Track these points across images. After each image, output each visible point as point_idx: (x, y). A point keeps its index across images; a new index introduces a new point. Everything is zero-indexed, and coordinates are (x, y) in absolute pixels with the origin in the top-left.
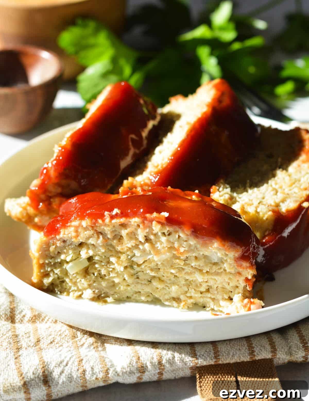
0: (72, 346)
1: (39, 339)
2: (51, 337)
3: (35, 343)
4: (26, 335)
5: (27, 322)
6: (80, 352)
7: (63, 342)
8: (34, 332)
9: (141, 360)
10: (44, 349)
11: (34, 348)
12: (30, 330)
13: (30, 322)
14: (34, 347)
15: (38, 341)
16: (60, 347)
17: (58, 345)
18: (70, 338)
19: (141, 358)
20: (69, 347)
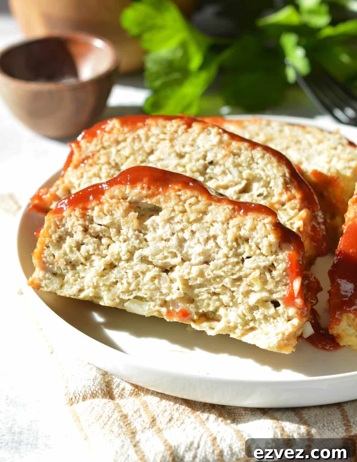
0: (196, 421)
1: (153, 417)
2: (167, 414)
3: (151, 423)
4: (136, 413)
5: (129, 395)
6: (208, 429)
7: (183, 418)
8: (145, 409)
9: (286, 432)
10: (164, 430)
11: (151, 430)
12: (138, 406)
13: (133, 395)
14: (150, 428)
15: (154, 420)
16: (182, 425)
17: (178, 423)
18: (189, 412)
19: (285, 429)
20: (193, 423)
